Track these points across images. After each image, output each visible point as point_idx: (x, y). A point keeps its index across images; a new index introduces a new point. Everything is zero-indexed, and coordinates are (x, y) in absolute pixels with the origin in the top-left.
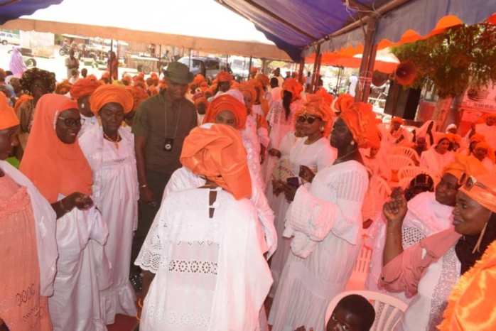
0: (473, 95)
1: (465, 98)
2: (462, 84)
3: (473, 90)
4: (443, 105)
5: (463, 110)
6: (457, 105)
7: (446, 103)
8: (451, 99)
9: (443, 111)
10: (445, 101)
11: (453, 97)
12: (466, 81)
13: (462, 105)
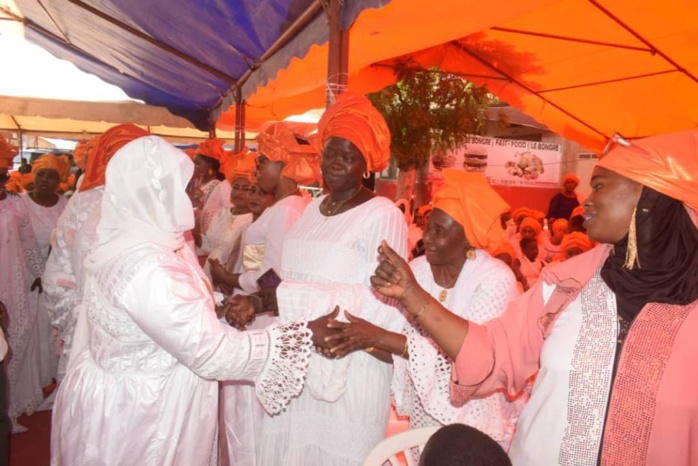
0: (439, 164)
1: (431, 168)
2: (424, 150)
3: (438, 157)
4: (407, 179)
5: (430, 184)
6: (423, 177)
7: (410, 176)
8: (414, 171)
9: (408, 187)
10: (408, 174)
11: (416, 168)
12: (428, 145)
13: (429, 176)
